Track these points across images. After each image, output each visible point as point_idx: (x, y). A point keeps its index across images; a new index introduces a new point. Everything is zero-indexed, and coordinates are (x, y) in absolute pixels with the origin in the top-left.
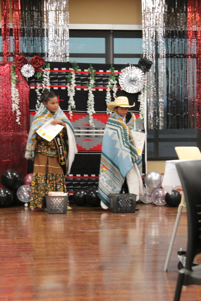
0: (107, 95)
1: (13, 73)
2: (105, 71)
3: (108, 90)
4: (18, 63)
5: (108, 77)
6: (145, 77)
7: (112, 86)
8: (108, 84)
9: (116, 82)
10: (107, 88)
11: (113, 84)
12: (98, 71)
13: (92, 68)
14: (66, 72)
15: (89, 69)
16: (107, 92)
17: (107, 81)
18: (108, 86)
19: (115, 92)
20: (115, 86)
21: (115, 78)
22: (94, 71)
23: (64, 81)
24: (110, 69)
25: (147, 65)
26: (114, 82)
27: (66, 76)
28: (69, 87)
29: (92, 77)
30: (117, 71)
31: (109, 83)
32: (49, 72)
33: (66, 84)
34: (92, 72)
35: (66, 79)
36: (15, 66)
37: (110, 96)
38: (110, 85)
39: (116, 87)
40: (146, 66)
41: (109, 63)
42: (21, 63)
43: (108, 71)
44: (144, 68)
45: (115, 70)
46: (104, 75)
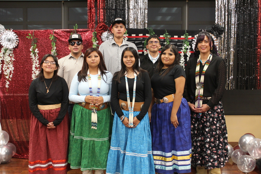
0: (181, 59)
2: (179, 37)
3: (182, 54)
4: (99, 30)
5: (182, 42)
6: (217, 42)
7: (186, 50)
8: (182, 49)
9: (190, 47)
11: (187, 49)
12: (172, 36)
13: (167, 34)
14: (143, 38)
15: (164, 35)
16: (181, 56)
17: (182, 45)
18: (182, 51)
19: (189, 56)
20: (188, 50)
21: (188, 43)
22: (169, 37)
23: (141, 46)
24: (184, 35)
25: (220, 31)
26: (187, 47)
27: (143, 42)
28: (145, 52)
29: (167, 42)
30: (190, 37)
31: (183, 48)
32: (127, 38)
33: (143, 49)
34: (167, 37)
35: (143, 44)
36: (96, 32)
37: (184, 60)
38: (184, 50)
39: (190, 52)
40: (218, 32)
41: (184, 30)
42: (101, 30)
43: (182, 37)
44: (216, 34)
45: (189, 35)
46: (178, 40)
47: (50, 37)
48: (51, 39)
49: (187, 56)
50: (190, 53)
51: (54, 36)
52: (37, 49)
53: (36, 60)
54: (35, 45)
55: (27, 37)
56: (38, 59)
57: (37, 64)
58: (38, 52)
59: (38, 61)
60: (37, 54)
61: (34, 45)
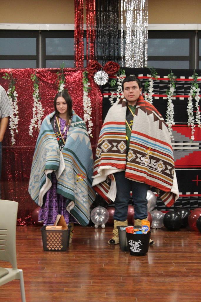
0: (189, 105)
1: (85, 80)
2: (187, 78)
3: (190, 99)
4: (91, 70)
5: (190, 84)
7: (194, 94)
8: (189, 92)
10: (189, 97)
11: (196, 92)
12: (179, 77)
13: (172, 74)
14: (144, 79)
15: (169, 75)
16: (189, 101)
17: (189, 88)
18: (190, 94)
19: (198, 101)
20: (198, 94)
21: (198, 85)
22: (174, 77)
24: (193, 75)
26: (196, 90)
27: (143, 84)
28: (146, 96)
29: (172, 84)
31: (191, 91)
34: (172, 79)
36: (87, 72)
37: (192, 106)
38: (192, 94)
39: (199, 96)
41: (192, 69)
42: (94, 69)
43: (190, 78)
45: (198, 76)
46: (185, 82)
47: (32, 78)
48: (33, 80)
49: (196, 101)
50: (199, 98)
51: (36, 76)
52: (15, 92)
53: (15, 105)
54: (14, 87)
55: (3, 77)
56: (17, 104)
57: (15, 110)
58: (17, 95)
59: (17, 106)
60: (16, 98)
61: (12, 87)
